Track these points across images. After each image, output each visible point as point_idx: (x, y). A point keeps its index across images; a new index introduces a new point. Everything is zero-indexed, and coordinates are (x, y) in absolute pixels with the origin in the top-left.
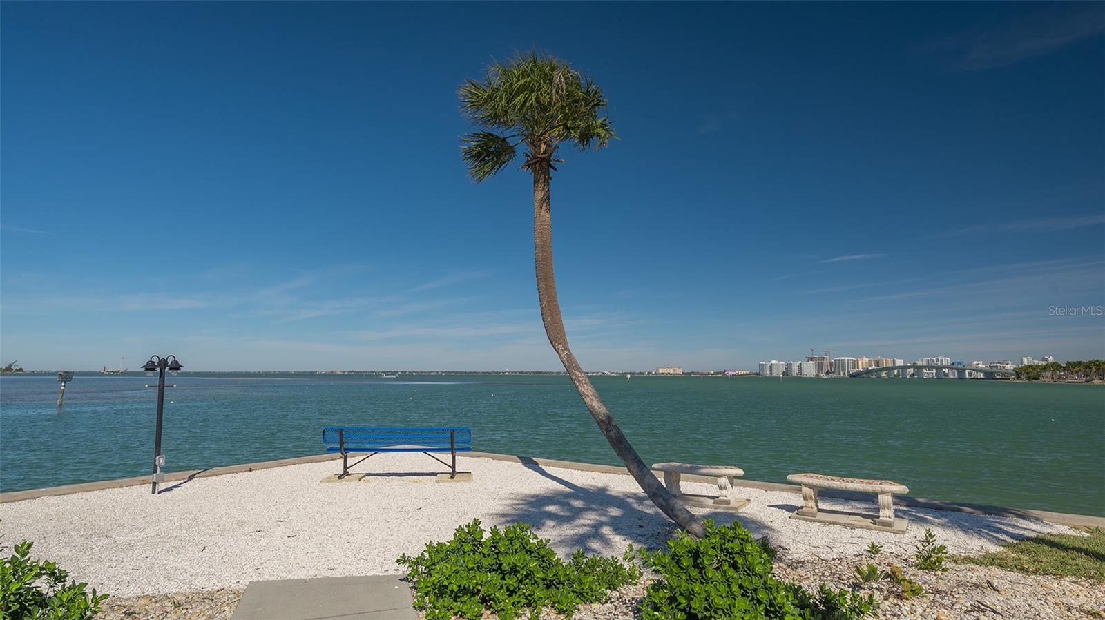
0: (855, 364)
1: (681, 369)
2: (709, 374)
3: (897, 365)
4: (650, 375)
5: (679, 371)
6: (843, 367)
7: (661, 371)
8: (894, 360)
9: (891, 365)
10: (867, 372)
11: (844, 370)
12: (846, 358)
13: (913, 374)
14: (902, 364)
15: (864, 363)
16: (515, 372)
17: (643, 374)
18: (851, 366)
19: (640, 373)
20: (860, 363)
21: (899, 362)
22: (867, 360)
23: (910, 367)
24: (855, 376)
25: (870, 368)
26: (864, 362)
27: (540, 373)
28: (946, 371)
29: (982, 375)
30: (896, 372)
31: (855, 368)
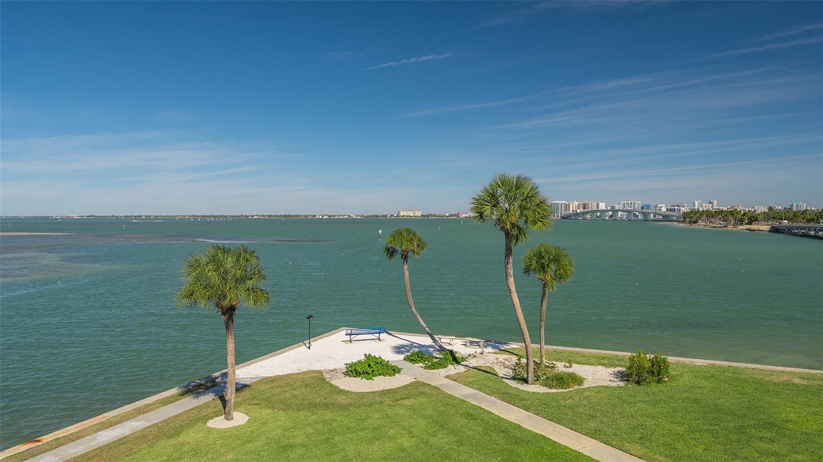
0: (567, 207)
1: (421, 212)
2: (444, 216)
3: (600, 209)
4: (392, 217)
5: (419, 214)
6: (558, 210)
7: (402, 214)
8: (598, 204)
9: (595, 208)
10: (576, 214)
11: (558, 212)
12: (560, 202)
13: (612, 216)
14: (604, 208)
15: (574, 207)
16: (264, 216)
17: (386, 216)
18: (563, 209)
19: (383, 216)
20: (571, 205)
21: (602, 206)
22: (577, 203)
23: (608, 211)
24: (566, 218)
25: (578, 211)
26: (574, 205)
27: (289, 216)
28: (637, 213)
29: (661, 217)
30: (599, 214)
31: (567, 211)
